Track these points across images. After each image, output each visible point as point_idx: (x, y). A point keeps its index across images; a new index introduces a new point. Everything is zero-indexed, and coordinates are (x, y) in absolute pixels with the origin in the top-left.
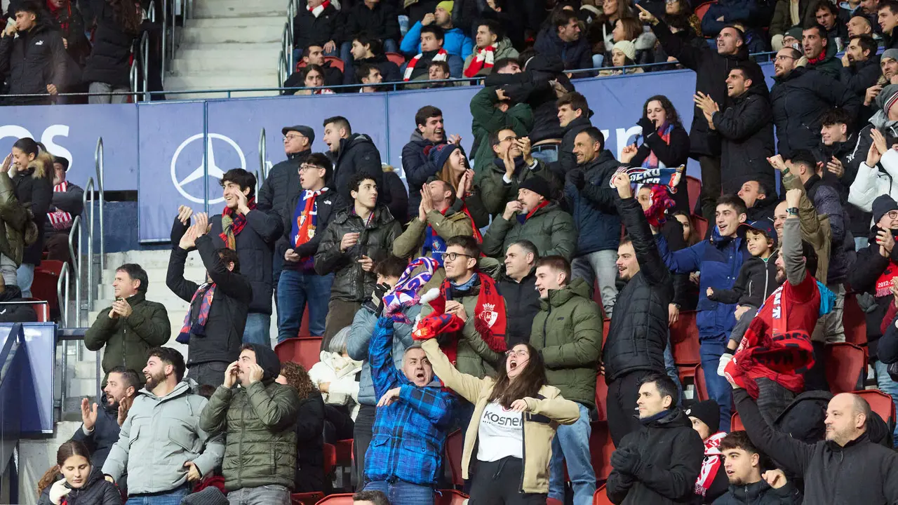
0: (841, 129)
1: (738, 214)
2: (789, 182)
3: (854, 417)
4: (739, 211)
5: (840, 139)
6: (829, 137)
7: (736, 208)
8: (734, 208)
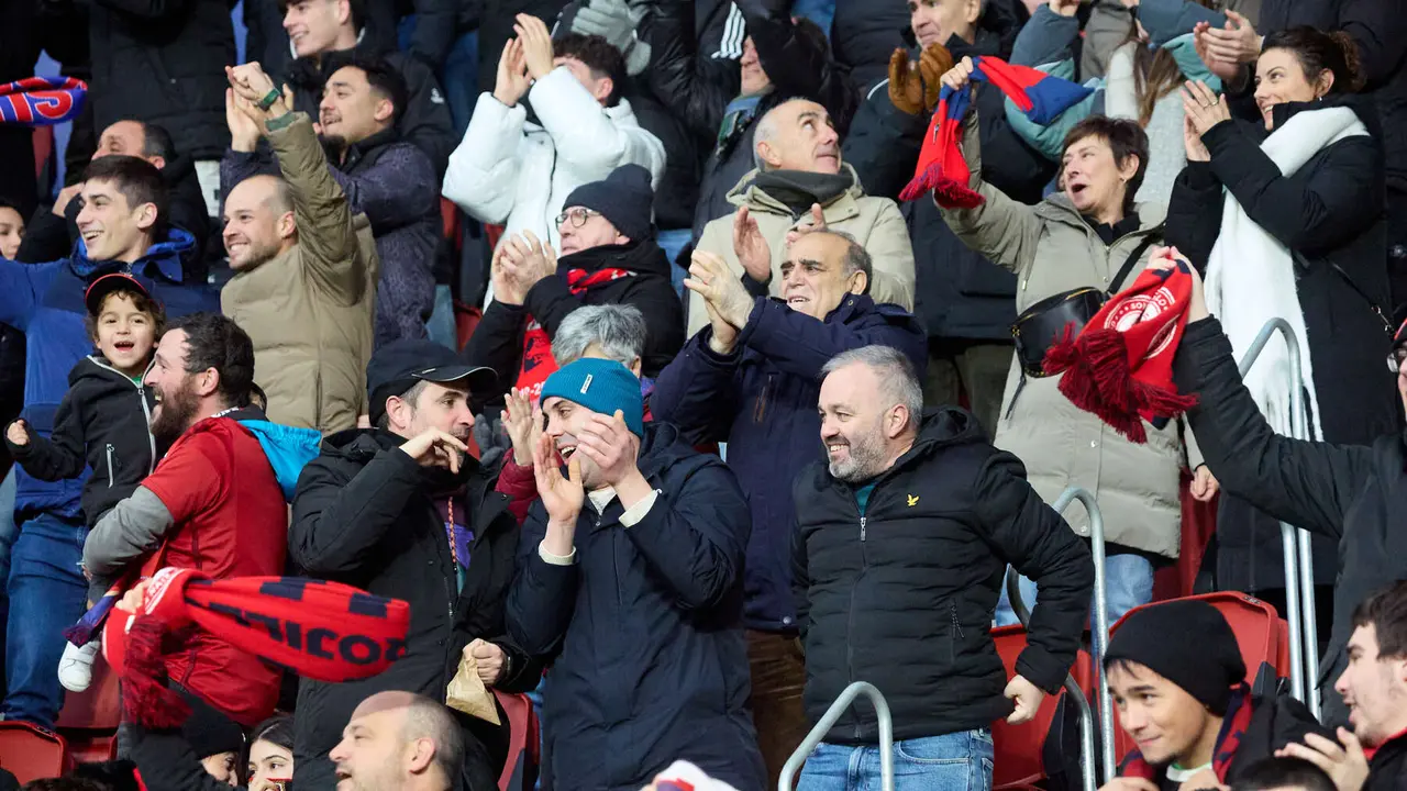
0: (336, 14)
1: (133, 206)
2: (283, 130)
3: (403, 746)
4: (134, 197)
5: (334, 42)
6: (307, 32)
7: (128, 189)
8: (121, 189)
